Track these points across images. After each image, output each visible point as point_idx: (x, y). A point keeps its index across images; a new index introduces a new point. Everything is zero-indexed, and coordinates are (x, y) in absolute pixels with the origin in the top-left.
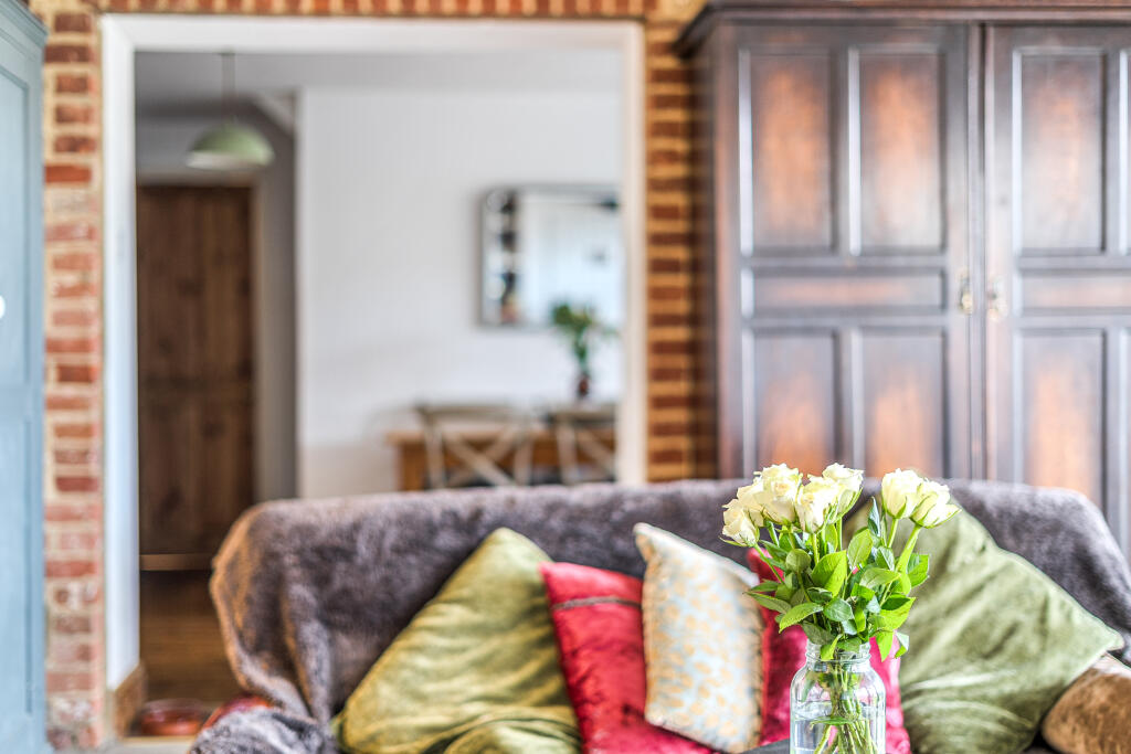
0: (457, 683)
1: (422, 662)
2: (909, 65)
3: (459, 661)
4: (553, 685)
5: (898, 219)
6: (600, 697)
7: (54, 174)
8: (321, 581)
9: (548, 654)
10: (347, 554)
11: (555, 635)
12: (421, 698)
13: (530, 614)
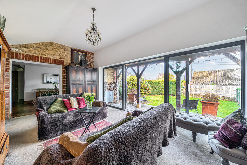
0: (57, 107)
1: (54, 106)
2: (81, 70)
3: (57, 106)
4: (64, 106)
5: (80, 78)
6: (68, 107)
7: (6, 71)
8: (44, 102)
9: (64, 105)
10: (47, 100)
11: (64, 103)
12: (55, 109)
13: (62, 102)
